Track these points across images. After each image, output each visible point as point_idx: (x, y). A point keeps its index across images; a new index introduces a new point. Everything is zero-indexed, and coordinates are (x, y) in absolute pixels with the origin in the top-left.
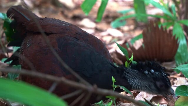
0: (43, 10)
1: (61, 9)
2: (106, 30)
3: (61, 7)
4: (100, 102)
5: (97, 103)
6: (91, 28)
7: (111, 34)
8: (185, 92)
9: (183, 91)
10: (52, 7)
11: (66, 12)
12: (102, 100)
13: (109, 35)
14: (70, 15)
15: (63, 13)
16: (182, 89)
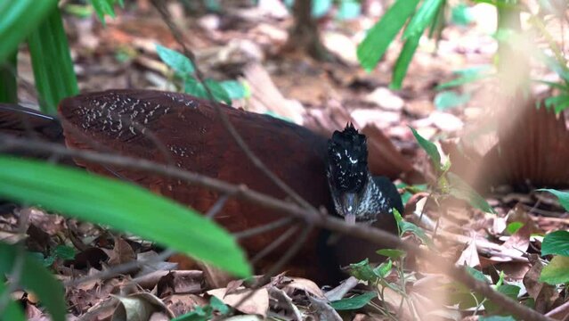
0: (286, 66)
1: (327, 66)
2: (427, 116)
3: (329, 61)
4: (363, 263)
5: (356, 265)
6: (392, 110)
7: (438, 124)
8: (564, 248)
9: (560, 244)
10: (308, 61)
11: (339, 74)
12: (367, 260)
13: (433, 126)
14: (347, 79)
15: (330, 74)
16: (559, 239)
